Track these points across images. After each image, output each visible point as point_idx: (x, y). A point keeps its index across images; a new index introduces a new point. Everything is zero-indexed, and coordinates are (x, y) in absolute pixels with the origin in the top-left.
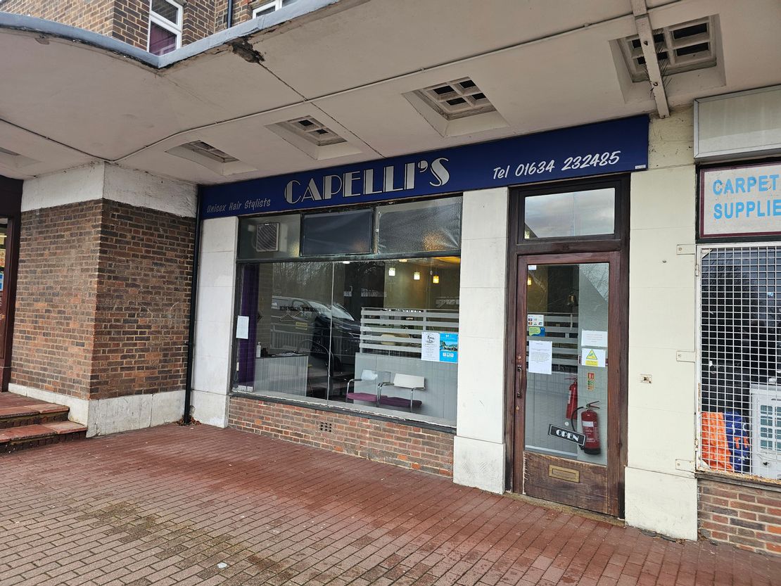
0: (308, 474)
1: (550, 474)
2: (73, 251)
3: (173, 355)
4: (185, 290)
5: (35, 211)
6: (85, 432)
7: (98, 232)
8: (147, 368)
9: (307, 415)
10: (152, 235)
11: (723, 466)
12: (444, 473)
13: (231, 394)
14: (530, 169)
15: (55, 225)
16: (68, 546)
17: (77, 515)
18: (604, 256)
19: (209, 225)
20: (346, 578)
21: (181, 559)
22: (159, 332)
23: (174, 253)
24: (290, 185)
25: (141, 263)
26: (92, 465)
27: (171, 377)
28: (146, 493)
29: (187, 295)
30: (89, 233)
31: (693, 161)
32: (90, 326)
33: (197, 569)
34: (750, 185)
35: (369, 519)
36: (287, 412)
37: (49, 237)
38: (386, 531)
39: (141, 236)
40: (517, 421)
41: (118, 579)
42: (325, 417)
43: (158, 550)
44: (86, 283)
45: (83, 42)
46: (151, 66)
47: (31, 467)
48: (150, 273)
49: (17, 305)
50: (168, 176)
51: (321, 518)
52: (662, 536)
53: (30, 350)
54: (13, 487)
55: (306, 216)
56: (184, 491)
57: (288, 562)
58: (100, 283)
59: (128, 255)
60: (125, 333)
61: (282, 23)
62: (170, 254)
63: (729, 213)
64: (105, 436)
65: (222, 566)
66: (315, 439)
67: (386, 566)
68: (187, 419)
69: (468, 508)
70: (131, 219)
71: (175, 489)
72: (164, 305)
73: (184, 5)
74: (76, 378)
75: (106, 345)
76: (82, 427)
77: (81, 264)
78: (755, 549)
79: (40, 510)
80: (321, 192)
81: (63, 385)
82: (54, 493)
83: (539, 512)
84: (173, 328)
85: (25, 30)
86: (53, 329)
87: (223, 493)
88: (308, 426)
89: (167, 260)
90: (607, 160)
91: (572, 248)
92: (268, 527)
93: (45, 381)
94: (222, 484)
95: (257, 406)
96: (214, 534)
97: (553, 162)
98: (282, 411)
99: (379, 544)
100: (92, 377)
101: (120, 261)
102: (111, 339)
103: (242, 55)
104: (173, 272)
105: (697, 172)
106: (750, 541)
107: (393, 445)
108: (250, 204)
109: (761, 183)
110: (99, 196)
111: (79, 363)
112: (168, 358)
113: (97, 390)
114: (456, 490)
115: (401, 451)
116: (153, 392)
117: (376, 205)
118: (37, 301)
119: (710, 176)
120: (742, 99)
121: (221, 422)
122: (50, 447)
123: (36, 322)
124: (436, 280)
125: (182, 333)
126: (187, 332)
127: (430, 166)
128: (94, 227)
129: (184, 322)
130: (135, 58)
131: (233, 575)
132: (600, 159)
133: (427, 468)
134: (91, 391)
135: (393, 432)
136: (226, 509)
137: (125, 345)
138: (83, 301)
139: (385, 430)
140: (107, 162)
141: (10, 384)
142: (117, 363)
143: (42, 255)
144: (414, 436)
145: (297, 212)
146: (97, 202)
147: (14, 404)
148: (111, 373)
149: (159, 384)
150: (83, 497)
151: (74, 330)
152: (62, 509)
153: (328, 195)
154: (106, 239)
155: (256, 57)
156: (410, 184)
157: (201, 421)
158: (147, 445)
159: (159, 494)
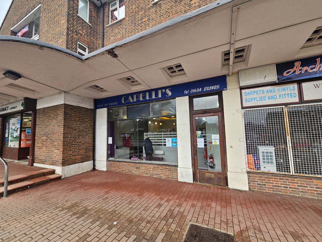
0: (135, 183)
1: (206, 176)
2: (55, 120)
3: (88, 150)
4: (92, 130)
5: (41, 109)
6: (61, 177)
7: (63, 114)
8: (81, 155)
9: (132, 165)
10: (80, 114)
11: (254, 169)
12: (175, 178)
13: (108, 160)
14: (195, 91)
15: (48, 113)
16: (56, 224)
17: (59, 209)
18: (217, 114)
19: (98, 111)
20: (158, 221)
21: (100, 223)
22: (84, 144)
23: (88, 120)
24: (123, 98)
25: (77, 123)
26: (64, 189)
27: (88, 157)
28: (84, 197)
29: (92, 132)
30: (60, 114)
31: (239, 87)
32: (61, 143)
33: (106, 226)
34: (254, 93)
35: (158, 197)
36: (126, 164)
37: (46, 116)
38: (165, 201)
39: (77, 115)
40: (195, 162)
41: (77, 236)
42: (137, 165)
43: (91, 220)
44: (59, 130)
45: (56, 50)
46: (80, 59)
47: (42, 192)
48: (80, 126)
49: (36, 138)
50: (85, 96)
51: (144, 199)
52: (239, 190)
53: (41, 152)
54: (35, 201)
55: (128, 107)
56: (97, 195)
57: (137, 218)
58: (64, 130)
59: (73, 121)
60: (73, 145)
61: (125, 44)
62: (86, 120)
63: (249, 101)
64: (68, 177)
65: (115, 223)
66: (135, 172)
67: (169, 214)
68: (94, 169)
69: (185, 189)
70: (73, 110)
71: (93, 194)
72: (85, 135)
73: (88, 47)
74: (57, 160)
75: (67, 149)
76: (60, 176)
77: (57, 124)
78: (264, 191)
79: (45, 209)
80: (133, 99)
81: (53, 163)
82: (51, 201)
83: (205, 188)
84: (88, 142)
85: (34, 44)
86: (49, 145)
87: (110, 194)
88: (133, 168)
89: (86, 122)
90: (216, 88)
91: (207, 112)
92: (127, 205)
93: (46, 162)
94: (109, 190)
95: (116, 164)
96: (110, 210)
97: (201, 88)
98: (124, 164)
99: (164, 206)
100: (63, 159)
101: (70, 123)
102: (68, 147)
103: (111, 55)
104: (87, 125)
105: (240, 90)
106: (263, 189)
107: (159, 172)
108: (110, 104)
109: (257, 92)
110: (63, 103)
111: (58, 155)
112: (87, 151)
113: (64, 163)
114: (180, 183)
115: (162, 173)
116: (83, 162)
117: (150, 102)
118: (43, 136)
119: (243, 91)
120: (251, 70)
121: (105, 169)
122: (49, 183)
123: (43, 143)
124: (161, 124)
125: (91, 143)
126: (93, 143)
127: (165, 91)
128: (61, 112)
129: (91, 140)
130: (74, 56)
131: (120, 226)
132: (214, 87)
133: (170, 177)
134: (62, 164)
135: (159, 168)
136: (112, 200)
137: (73, 148)
138: (59, 136)
139: (156, 167)
140: (65, 92)
141: (34, 164)
142: (71, 154)
143: (44, 122)
144: (165, 168)
145: (126, 106)
146: (62, 105)
147: (35, 170)
148: (69, 157)
149: (85, 159)
150: (61, 202)
151: (56, 145)
152: (53, 208)
153: (135, 100)
154: (66, 116)
155: (115, 56)
156: (160, 96)
157: (98, 169)
158: (82, 179)
159: (88, 197)
